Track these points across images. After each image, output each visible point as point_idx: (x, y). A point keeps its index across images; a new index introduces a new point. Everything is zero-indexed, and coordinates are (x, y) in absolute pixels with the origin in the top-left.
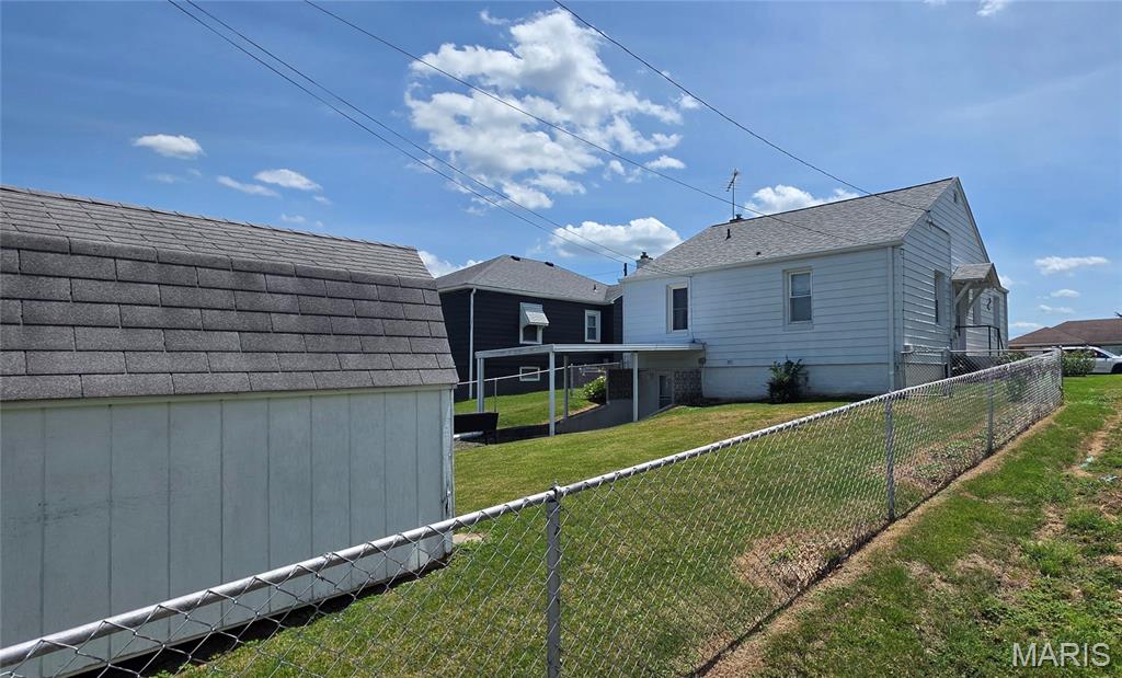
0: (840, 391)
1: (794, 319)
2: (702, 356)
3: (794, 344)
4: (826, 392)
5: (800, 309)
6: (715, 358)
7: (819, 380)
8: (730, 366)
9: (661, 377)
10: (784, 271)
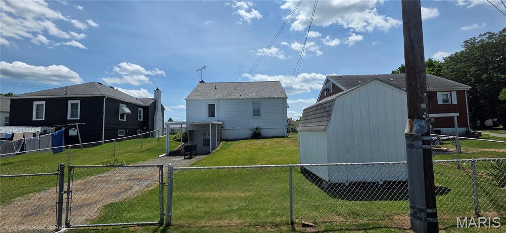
0: (270, 136)
1: (254, 116)
2: (222, 126)
3: (255, 123)
4: (265, 136)
5: (257, 113)
6: (227, 126)
7: (264, 133)
8: (233, 129)
9: (204, 133)
10: (252, 102)
